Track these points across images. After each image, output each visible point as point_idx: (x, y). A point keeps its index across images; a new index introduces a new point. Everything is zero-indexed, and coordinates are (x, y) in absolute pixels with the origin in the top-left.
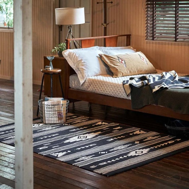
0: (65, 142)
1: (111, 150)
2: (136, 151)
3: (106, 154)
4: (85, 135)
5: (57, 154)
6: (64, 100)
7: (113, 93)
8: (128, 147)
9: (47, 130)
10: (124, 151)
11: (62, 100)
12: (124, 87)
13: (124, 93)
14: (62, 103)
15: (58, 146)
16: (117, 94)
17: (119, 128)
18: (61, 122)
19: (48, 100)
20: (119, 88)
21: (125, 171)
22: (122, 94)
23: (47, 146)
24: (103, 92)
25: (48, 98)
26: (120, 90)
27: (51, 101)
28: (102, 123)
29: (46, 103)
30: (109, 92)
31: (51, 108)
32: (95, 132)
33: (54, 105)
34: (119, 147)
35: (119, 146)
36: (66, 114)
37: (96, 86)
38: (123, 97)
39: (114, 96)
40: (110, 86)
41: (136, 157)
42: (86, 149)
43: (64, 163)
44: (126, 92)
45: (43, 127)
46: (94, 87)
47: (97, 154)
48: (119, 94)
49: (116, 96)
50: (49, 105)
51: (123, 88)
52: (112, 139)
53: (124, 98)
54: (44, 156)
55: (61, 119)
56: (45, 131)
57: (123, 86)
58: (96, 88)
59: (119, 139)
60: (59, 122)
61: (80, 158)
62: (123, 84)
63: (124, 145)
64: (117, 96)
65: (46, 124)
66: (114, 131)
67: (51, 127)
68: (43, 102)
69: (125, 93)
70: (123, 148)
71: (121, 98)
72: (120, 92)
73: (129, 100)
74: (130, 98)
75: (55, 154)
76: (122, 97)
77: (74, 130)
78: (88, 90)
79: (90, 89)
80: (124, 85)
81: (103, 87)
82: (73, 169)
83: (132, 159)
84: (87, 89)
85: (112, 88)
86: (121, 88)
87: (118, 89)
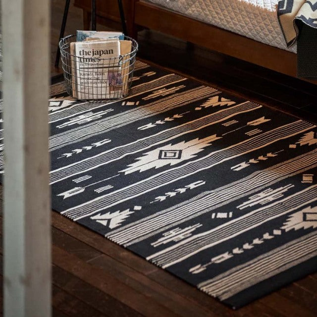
0: (127, 171)
1: (241, 207)
2: (305, 210)
3: (228, 219)
4: (177, 147)
5: (107, 216)
6: (125, 39)
7: (250, 30)
8: (286, 194)
9: (82, 125)
10: (274, 211)
11: (120, 38)
12: (279, 21)
13: (278, 35)
14: (120, 54)
15: (109, 187)
16: (262, 34)
17: (262, 120)
18: (116, 97)
19: (83, 38)
20: (267, 20)
21: (277, 290)
22: (274, 38)
23: (81, 184)
24: (226, 23)
25: (85, 32)
26: (270, 27)
27: (91, 42)
28: (220, 100)
29: (79, 46)
30: (241, 26)
31: (92, 60)
32: (201, 134)
33: (99, 53)
34: (262, 195)
35: (262, 190)
36: (130, 76)
37: (209, 6)
38: (276, 45)
39: (252, 37)
40: (244, 13)
41: (305, 237)
42: (180, 199)
43: (125, 254)
44: (284, 34)
45: (71, 113)
46: (202, 8)
47: (206, 221)
48: (266, 35)
49: (258, 38)
50: (87, 53)
51: (276, 23)
52: (244, 165)
53: (279, 47)
54: (76, 222)
55: (118, 88)
56: (76, 125)
57: (278, 18)
58: (209, 10)
59: (262, 166)
60: (112, 96)
61: (165, 234)
62: (280, 14)
63: (274, 187)
64: (260, 40)
65: (79, 101)
66: (249, 133)
67: (91, 114)
68: (72, 44)
69: (281, 36)
70: (271, 199)
71: (270, 44)
72: (270, 32)
73: (292, 53)
74: (294, 49)
75: (104, 216)
76: (274, 43)
77: (150, 125)
78: (186, 13)
79: (193, 11)
80: (280, 17)
81: (226, 13)
82: (148, 276)
83: (294, 242)
84: (184, 10)
85: (249, 18)
86: (271, 21)
87: (265, 24)
